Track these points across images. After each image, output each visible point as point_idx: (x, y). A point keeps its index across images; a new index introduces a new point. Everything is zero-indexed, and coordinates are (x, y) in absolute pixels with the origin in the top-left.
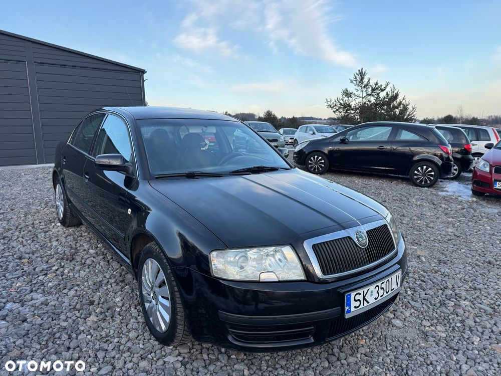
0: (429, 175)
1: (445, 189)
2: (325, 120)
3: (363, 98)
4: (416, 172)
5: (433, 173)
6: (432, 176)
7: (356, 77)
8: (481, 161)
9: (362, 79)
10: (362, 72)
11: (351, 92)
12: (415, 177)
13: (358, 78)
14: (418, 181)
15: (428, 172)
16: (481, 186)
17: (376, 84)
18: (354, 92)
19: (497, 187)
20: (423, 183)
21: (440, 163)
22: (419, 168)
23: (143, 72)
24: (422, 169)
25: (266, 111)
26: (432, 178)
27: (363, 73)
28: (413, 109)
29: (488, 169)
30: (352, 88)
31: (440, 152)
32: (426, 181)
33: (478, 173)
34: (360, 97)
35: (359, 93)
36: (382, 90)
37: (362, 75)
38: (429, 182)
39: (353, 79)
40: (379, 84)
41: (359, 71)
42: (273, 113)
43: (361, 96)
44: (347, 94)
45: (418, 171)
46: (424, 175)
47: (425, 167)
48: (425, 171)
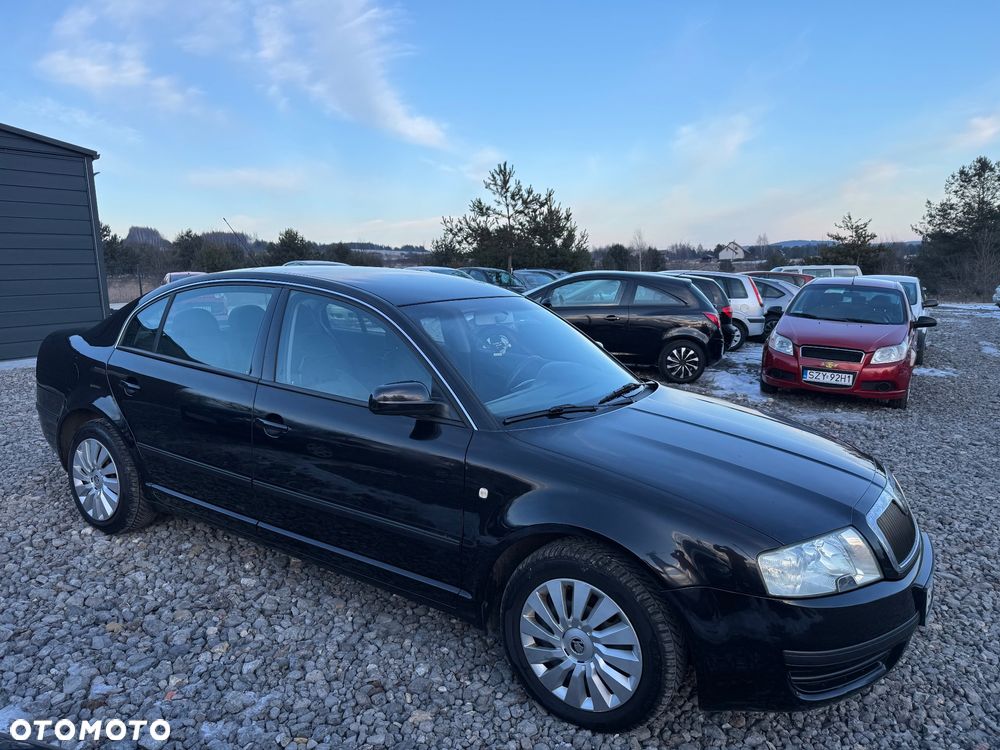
0: (690, 363)
1: (715, 385)
2: (396, 249)
3: (509, 218)
4: (669, 358)
5: (696, 359)
6: (695, 363)
7: (494, 178)
8: (776, 337)
9: (505, 182)
10: (505, 169)
11: (487, 205)
12: (669, 367)
13: (499, 180)
14: (674, 374)
15: (689, 358)
16: (782, 378)
17: (530, 192)
18: (494, 206)
19: (808, 379)
20: (682, 376)
21: (706, 340)
22: (675, 352)
23: (93, 156)
24: (679, 352)
25: (283, 231)
26: (696, 368)
27: (508, 170)
28: (583, 237)
29: (790, 350)
30: (489, 199)
31: (701, 322)
32: (686, 373)
33: (775, 357)
34: (503, 216)
35: (502, 208)
36: (542, 205)
37: (504, 174)
38: (690, 374)
39: (489, 181)
40: (535, 193)
41: (500, 166)
42: (300, 235)
43: (505, 213)
44: (481, 209)
45: (673, 356)
46: (682, 362)
47: (683, 349)
48: (685, 356)
